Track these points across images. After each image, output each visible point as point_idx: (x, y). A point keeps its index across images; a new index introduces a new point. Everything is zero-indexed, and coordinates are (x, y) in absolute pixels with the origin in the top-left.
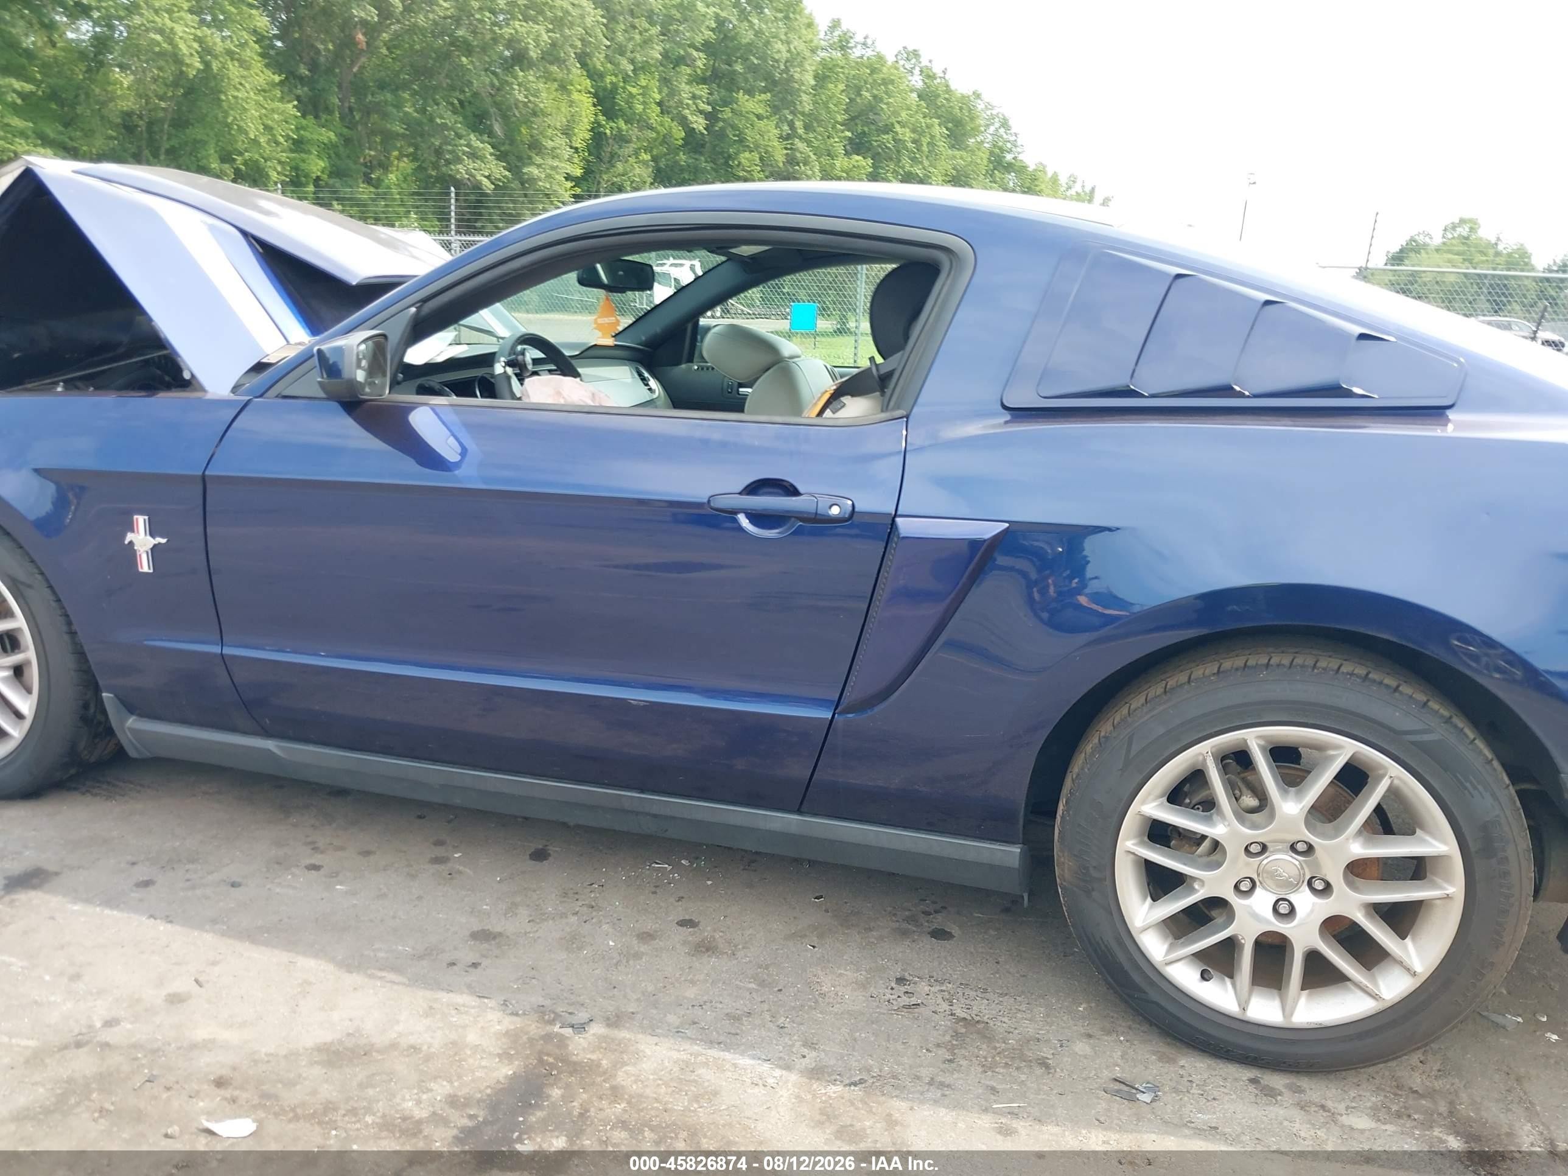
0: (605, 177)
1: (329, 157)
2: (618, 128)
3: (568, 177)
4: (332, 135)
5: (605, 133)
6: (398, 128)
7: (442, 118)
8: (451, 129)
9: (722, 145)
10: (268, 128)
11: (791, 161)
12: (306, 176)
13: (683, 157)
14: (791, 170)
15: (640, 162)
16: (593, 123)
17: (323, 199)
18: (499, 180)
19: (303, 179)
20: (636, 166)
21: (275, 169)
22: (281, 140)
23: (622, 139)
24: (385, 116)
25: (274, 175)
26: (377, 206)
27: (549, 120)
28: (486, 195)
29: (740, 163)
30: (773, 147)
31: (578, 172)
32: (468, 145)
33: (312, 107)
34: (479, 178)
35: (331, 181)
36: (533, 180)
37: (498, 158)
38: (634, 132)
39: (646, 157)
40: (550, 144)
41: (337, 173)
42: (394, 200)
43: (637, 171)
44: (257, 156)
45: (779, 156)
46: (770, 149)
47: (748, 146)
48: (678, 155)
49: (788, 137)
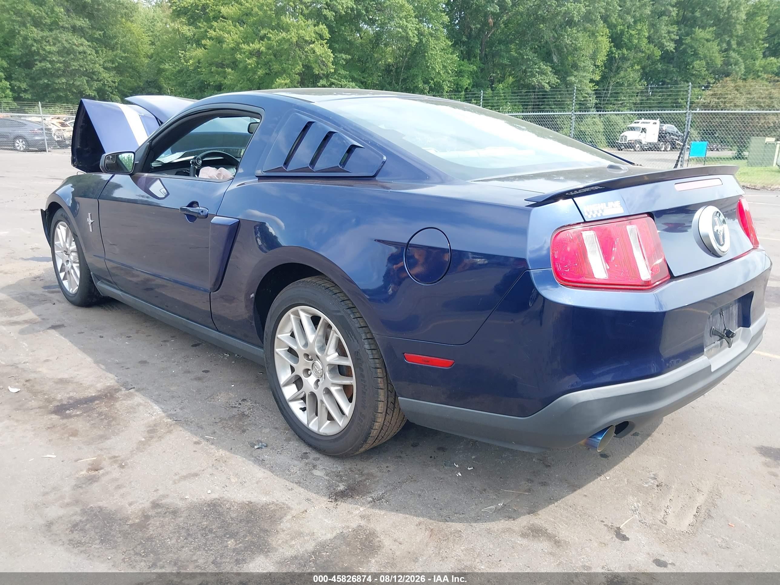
0: (613, 80)
1: (473, 78)
2: (622, 53)
3: (592, 81)
4: (475, 68)
5: (615, 57)
6: (506, 62)
7: (527, 55)
8: (531, 60)
9: (684, 58)
10: (444, 67)
11: (727, 63)
12: (462, 88)
13: (660, 66)
14: (726, 68)
15: (634, 70)
16: (608, 52)
17: (468, 97)
18: (554, 84)
19: (460, 89)
20: (631, 72)
21: (447, 85)
22: (450, 72)
23: (624, 59)
24: (501, 56)
25: (446, 88)
26: (493, 100)
27: (583, 52)
28: (546, 92)
29: (693, 67)
30: (716, 57)
31: (597, 78)
32: (539, 68)
33: (467, 56)
34: (543, 84)
35: (472, 90)
36: (572, 84)
37: (555, 73)
38: (631, 55)
39: (637, 67)
40: (582, 64)
41: (476, 85)
42: (501, 96)
43: (632, 75)
44: (439, 80)
45: (719, 61)
46: (713, 58)
47: (700, 57)
48: (657, 64)
49: (726, 50)
